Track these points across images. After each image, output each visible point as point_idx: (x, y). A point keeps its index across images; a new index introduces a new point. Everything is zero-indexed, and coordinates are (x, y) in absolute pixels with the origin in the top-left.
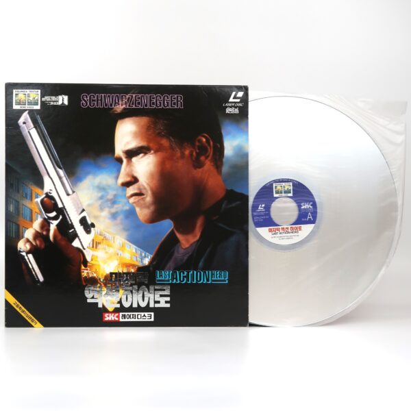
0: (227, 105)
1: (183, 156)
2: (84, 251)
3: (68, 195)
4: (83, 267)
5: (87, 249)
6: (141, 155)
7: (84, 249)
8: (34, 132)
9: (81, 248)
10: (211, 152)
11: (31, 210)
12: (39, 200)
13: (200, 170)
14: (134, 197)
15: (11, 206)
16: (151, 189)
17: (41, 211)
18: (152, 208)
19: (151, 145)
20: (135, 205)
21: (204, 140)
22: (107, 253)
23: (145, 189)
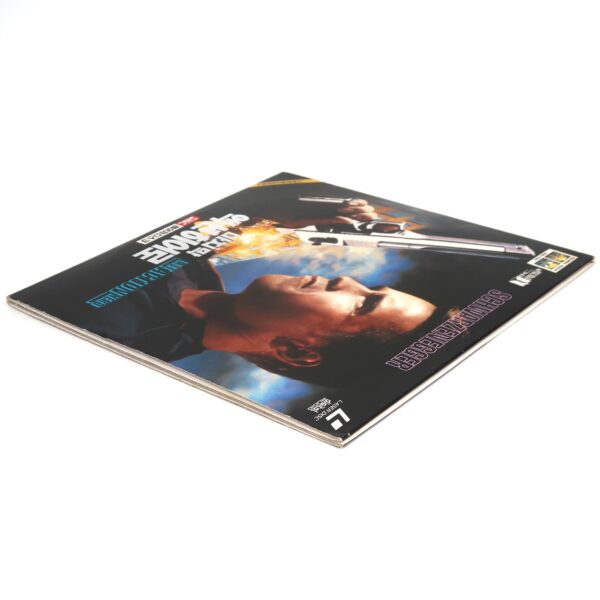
0: (337, 404)
1: (312, 334)
3: (381, 242)
8: (502, 250)
10: (284, 359)
12: (401, 224)
13: (270, 340)
14: (309, 281)
16: (301, 295)
19: (364, 318)
20: (298, 277)
21: (310, 361)
22: (268, 241)
23: (310, 291)
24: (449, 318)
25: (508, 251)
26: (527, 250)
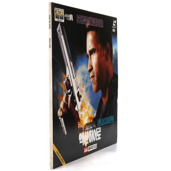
0: (113, 27)
1: (104, 54)
2: (79, 112)
3: (74, 78)
4: (78, 123)
5: (80, 111)
6: (94, 53)
7: (79, 111)
9: (78, 111)
10: (110, 52)
11: (62, 89)
12: (64, 82)
14: (92, 78)
15: (55, 87)
17: (65, 89)
18: (96, 84)
19: (96, 48)
20: (92, 83)
21: (108, 46)
22: (85, 112)
23: (95, 73)
24: (89, 26)
25: (62, 33)
26: (59, 27)
